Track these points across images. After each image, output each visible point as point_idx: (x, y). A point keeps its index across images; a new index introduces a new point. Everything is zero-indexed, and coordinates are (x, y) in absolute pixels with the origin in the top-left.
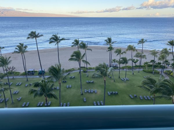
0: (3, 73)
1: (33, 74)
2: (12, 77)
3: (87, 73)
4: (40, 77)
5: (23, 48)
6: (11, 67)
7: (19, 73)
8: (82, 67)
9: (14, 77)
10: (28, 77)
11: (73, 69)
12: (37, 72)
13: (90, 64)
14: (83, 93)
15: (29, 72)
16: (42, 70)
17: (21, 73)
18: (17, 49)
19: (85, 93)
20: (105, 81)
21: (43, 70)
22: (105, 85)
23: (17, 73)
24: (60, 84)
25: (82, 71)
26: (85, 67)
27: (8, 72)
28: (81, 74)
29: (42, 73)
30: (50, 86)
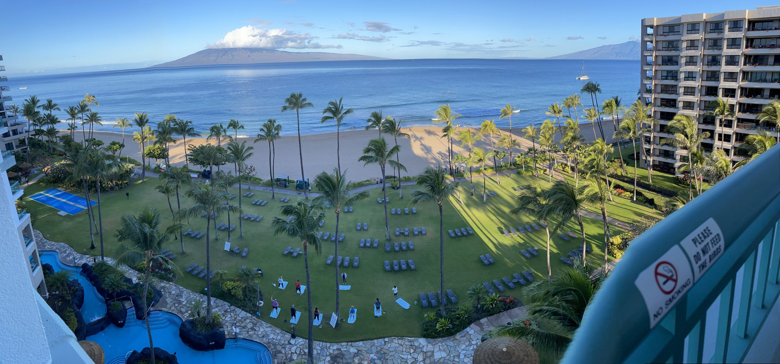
0: (234, 176)
1: (286, 186)
2: (247, 187)
3: (400, 191)
4: (299, 194)
5: (273, 130)
6: (249, 167)
7: (260, 180)
8: (388, 177)
9: (252, 187)
10: (276, 190)
11: (367, 181)
12: (293, 182)
13: (406, 171)
14: (393, 237)
15: (278, 180)
16: (303, 179)
17: (264, 181)
18: (263, 130)
19: (397, 236)
20: (441, 207)
21: (306, 180)
22: (441, 215)
23: (256, 179)
24: (338, 214)
25: (387, 185)
26: (394, 177)
27: (241, 174)
28: (386, 194)
29: (302, 186)
30: (315, 218)
